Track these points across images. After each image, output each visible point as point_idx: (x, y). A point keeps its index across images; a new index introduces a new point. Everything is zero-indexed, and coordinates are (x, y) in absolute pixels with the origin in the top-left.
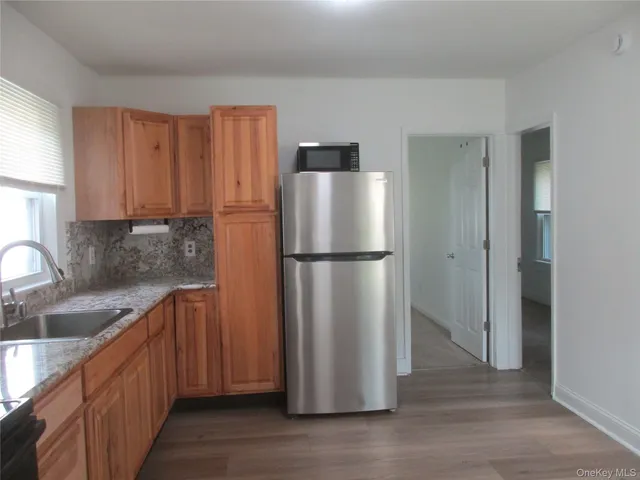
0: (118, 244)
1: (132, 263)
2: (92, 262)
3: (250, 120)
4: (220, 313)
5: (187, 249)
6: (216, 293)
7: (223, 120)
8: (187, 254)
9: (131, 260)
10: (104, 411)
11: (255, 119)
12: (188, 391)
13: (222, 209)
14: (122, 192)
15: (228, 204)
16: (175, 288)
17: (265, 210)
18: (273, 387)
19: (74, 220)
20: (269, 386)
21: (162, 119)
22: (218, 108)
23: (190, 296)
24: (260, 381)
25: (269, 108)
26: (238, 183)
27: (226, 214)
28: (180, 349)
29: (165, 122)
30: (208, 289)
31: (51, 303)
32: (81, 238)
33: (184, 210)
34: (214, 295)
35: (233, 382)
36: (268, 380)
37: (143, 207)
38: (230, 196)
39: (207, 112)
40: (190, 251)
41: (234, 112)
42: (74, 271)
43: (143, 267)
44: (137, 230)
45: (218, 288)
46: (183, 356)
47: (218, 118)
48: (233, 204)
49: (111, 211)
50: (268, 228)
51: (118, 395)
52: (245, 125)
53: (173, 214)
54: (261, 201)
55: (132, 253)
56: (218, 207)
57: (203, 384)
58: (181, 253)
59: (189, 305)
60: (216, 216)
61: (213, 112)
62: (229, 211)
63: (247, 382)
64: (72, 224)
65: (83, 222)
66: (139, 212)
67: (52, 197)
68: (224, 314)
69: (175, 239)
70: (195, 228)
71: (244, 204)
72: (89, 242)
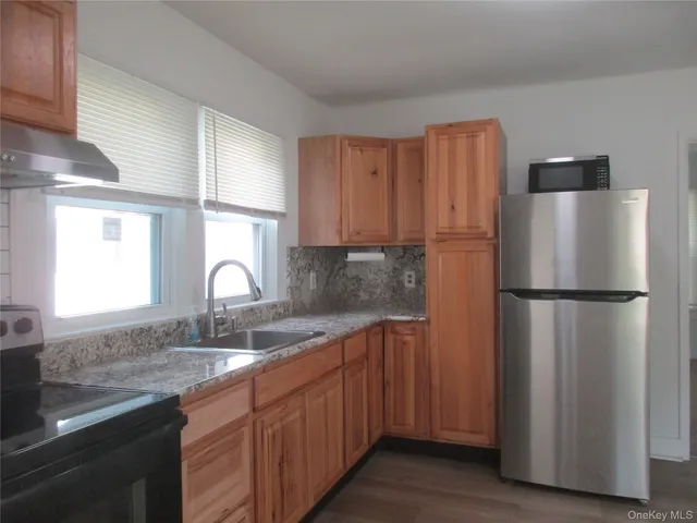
0: (342, 271)
1: (353, 290)
2: (313, 286)
3: (467, 137)
4: (430, 349)
5: (406, 279)
6: (426, 328)
7: (438, 140)
8: (407, 284)
9: (352, 287)
10: (277, 426)
11: (472, 136)
12: (394, 430)
13: (434, 236)
14: (338, 217)
15: (440, 230)
16: (384, 318)
17: (482, 236)
18: (487, 442)
19: (296, 244)
20: (481, 440)
21: (381, 143)
22: (434, 127)
23: (398, 328)
24: (472, 432)
25: (490, 122)
26: (453, 207)
27: (439, 241)
28: (388, 383)
29: (383, 146)
30: (417, 321)
31: (266, 322)
32: (301, 263)
33: (401, 237)
34: (424, 330)
35: (442, 429)
36: (481, 433)
37: (358, 233)
38: (443, 222)
39: (422, 133)
40: (410, 282)
41: (449, 130)
42: (292, 294)
43: (364, 296)
44: (352, 257)
45: (428, 322)
46: (391, 391)
47: (432, 138)
48: (447, 231)
49: (328, 237)
50: (486, 259)
51: (297, 414)
52: (462, 144)
53: (389, 242)
54: (478, 227)
55: (354, 281)
56: (430, 234)
57: (410, 424)
58: (401, 283)
59: (399, 338)
60: (427, 243)
61: (427, 132)
62: (443, 238)
63: (456, 430)
64: (292, 249)
65: (305, 248)
66: (354, 238)
67: (274, 223)
68: (435, 351)
69: (395, 269)
70: (415, 257)
71: (458, 230)
72: (310, 268)
